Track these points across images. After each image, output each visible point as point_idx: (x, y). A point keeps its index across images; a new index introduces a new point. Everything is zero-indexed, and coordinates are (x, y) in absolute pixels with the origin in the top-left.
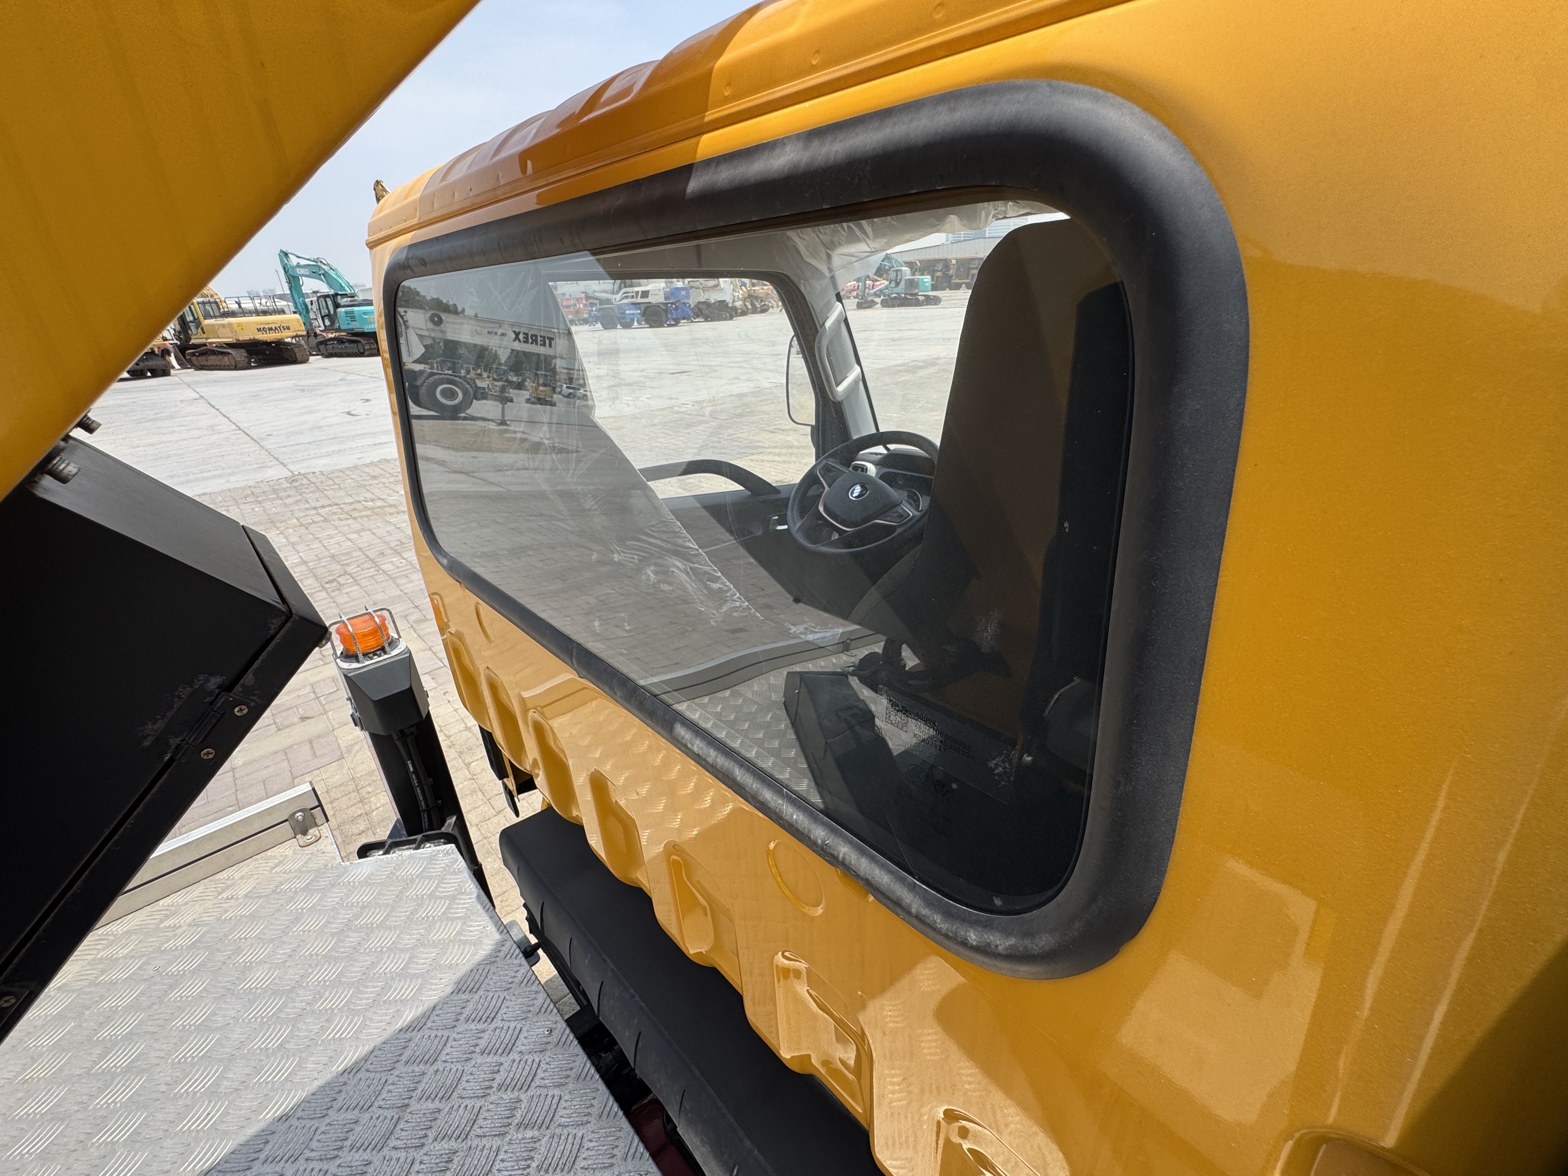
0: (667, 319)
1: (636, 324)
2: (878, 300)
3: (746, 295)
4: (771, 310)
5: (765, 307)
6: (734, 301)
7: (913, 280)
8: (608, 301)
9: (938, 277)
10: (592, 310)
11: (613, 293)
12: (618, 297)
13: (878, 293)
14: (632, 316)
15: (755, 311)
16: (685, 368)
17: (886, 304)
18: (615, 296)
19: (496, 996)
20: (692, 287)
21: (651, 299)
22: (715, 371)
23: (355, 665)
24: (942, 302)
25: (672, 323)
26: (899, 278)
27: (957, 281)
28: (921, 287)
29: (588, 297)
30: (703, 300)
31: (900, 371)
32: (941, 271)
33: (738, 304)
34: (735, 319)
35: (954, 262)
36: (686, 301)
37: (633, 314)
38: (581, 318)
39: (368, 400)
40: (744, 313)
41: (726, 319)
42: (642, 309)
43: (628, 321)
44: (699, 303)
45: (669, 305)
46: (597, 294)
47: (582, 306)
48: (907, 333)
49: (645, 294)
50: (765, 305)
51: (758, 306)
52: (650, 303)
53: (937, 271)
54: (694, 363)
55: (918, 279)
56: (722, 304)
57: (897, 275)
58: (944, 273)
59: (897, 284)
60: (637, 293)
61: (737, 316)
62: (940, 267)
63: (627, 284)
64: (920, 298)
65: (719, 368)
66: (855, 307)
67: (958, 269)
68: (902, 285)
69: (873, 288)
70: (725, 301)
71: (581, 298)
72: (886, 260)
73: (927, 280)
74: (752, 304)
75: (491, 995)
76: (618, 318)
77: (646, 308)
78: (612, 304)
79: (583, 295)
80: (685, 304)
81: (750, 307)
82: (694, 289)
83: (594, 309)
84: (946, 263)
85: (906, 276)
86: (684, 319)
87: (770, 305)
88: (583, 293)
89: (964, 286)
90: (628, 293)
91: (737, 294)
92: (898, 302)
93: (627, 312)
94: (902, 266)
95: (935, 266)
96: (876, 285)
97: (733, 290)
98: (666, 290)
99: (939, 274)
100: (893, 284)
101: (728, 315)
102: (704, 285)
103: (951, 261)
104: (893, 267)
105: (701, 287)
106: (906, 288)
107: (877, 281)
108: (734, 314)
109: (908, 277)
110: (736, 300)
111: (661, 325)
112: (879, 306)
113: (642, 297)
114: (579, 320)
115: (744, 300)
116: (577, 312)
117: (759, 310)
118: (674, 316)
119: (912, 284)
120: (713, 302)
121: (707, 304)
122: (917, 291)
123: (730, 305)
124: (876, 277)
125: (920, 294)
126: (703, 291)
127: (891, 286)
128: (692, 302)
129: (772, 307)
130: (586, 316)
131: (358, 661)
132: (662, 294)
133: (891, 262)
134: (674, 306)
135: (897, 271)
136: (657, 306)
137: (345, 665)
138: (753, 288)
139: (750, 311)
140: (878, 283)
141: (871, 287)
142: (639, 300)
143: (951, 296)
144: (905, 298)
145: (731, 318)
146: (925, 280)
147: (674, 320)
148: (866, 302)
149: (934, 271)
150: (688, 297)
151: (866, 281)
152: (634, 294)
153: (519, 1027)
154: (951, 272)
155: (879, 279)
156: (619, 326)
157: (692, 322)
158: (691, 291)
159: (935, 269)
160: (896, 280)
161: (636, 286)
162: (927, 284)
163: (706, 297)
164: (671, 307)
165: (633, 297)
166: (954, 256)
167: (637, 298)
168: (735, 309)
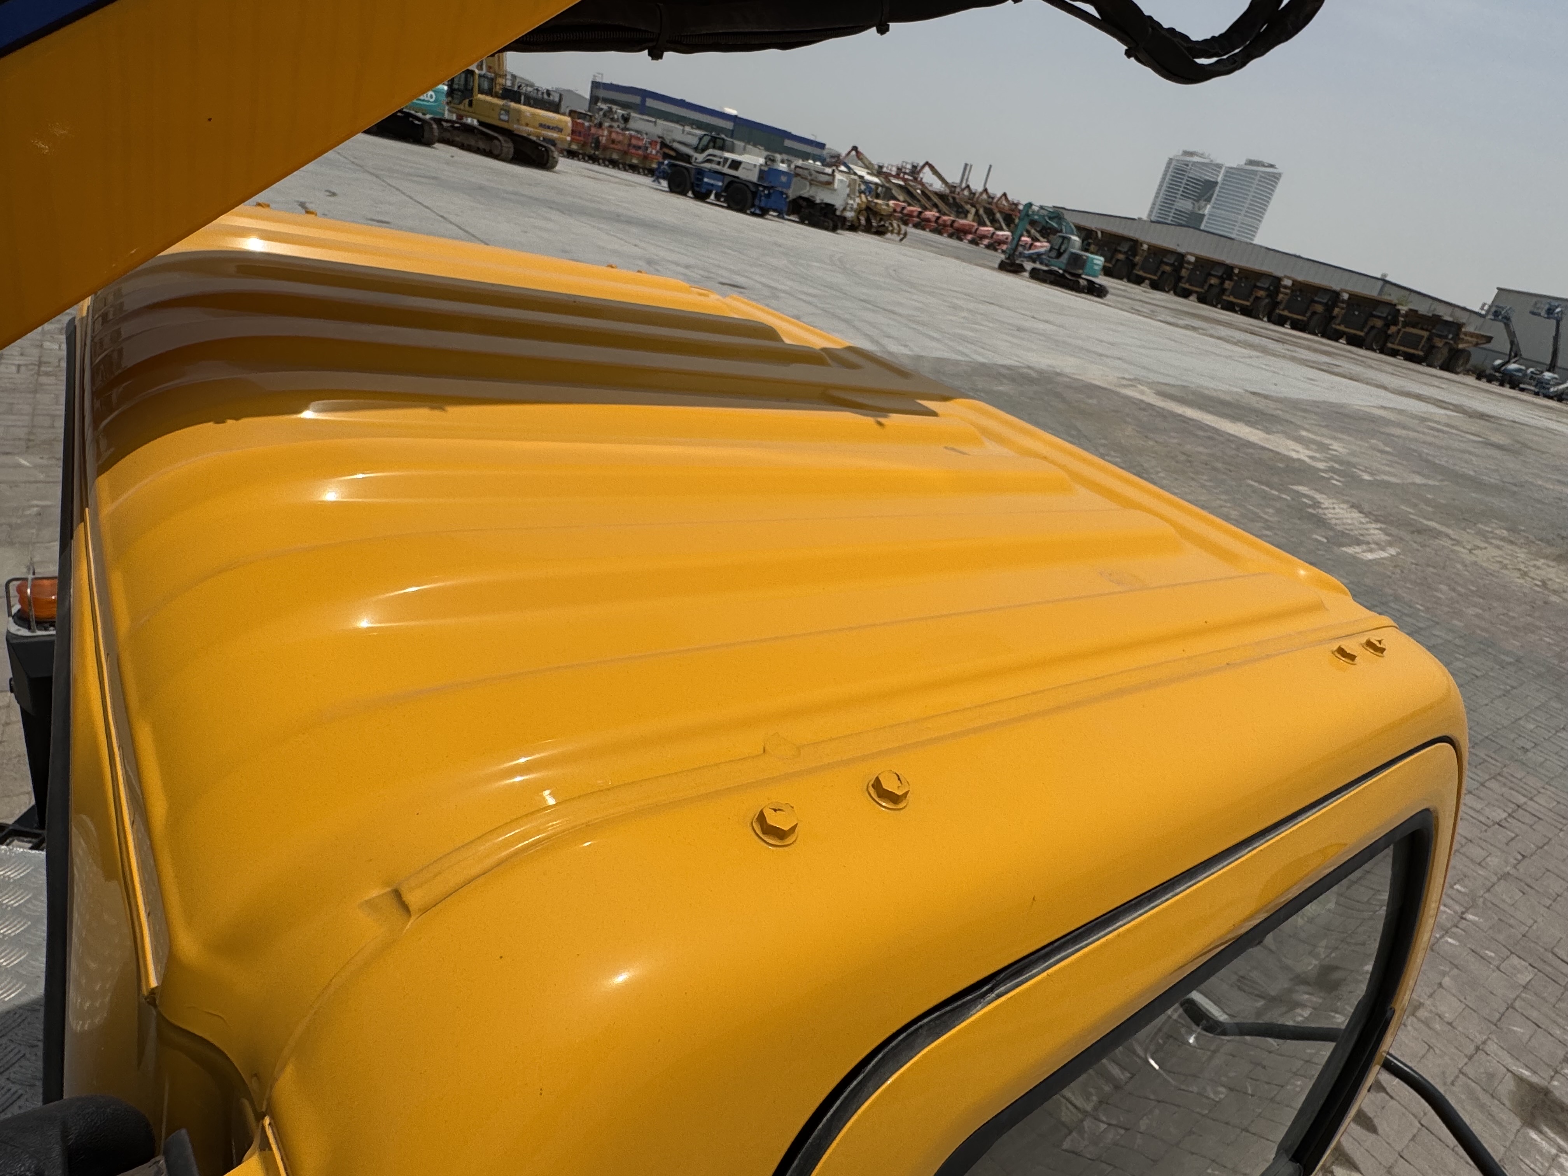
0: (753, 206)
1: (712, 197)
2: (1029, 266)
3: (864, 206)
4: (889, 235)
5: (881, 229)
6: (844, 209)
7: (1081, 256)
8: (687, 158)
9: (1118, 260)
10: (663, 163)
11: (696, 149)
12: (700, 157)
13: (1034, 256)
14: (710, 188)
15: (868, 229)
16: (740, 280)
17: (1035, 275)
18: (696, 155)
19: (16, 1050)
20: (797, 175)
21: (740, 173)
22: (777, 298)
23: (24, 632)
24: (1109, 296)
25: (758, 212)
26: (1063, 247)
27: (1141, 273)
28: (1087, 269)
29: (664, 145)
30: (806, 195)
31: (1004, 376)
32: (1126, 253)
33: (849, 215)
34: (839, 231)
35: (1145, 247)
36: (784, 190)
37: (712, 185)
38: (647, 167)
39: (333, 194)
40: (853, 228)
41: (826, 228)
42: (726, 182)
43: (704, 191)
44: (800, 197)
45: (761, 189)
46: (676, 145)
47: (654, 152)
48: (1042, 326)
49: (736, 165)
50: (884, 226)
51: (874, 224)
52: (738, 178)
53: (1120, 252)
54: (757, 278)
55: (1088, 257)
56: (829, 209)
57: (1062, 243)
58: (1127, 258)
59: (1060, 254)
60: (726, 159)
61: (843, 228)
62: (1125, 247)
63: (717, 145)
64: (1081, 281)
65: (783, 295)
66: (996, 266)
67: (1146, 259)
68: (1065, 258)
69: (1030, 248)
70: (833, 206)
71: (656, 142)
72: (1056, 220)
73: (1099, 262)
74: (868, 220)
75: (13, 1046)
76: (692, 184)
77: (730, 183)
78: (690, 163)
79: (659, 140)
80: (782, 193)
81: (863, 222)
82: (799, 178)
83: (666, 162)
84: (1135, 244)
85: (1074, 248)
86: (775, 210)
87: (890, 228)
88: (659, 137)
89: (1147, 282)
90: (715, 156)
91: (851, 202)
92: (1052, 277)
93: (706, 180)
94: (1073, 234)
95: (1119, 245)
96: (1036, 246)
97: (848, 195)
98: (763, 168)
99: (1121, 257)
100: (1054, 254)
101: (831, 224)
102: (813, 177)
103: (1141, 245)
104: (1061, 231)
105: (809, 178)
106: (1068, 263)
107: (1038, 240)
108: (840, 225)
109: (1074, 251)
110: (848, 208)
111: (742, 210)
112: (1027, 274)
113: (730, 167)
114: (644, 169)
115: (859, 212)
116: (646, 157)
117: (874, 230)
118: (763, 204)
119: (1077, 261)
120: (818, 201)
121: (810, 202)
122: (1080, 272)
123: (838, 213)
124: (1038, 235)
125: (1083, 276)
126: (811, 184)
127: (1051, 254)
128: (792, 194)
129: (892, 232)
130: (655, 166)
131: (29, 628)
132: (757, 171)
133: (1060, 224)
134: (766, 192)
135: (1064, 238)
136: (745, 184)
137: (14, 629)
138: (876, 201)
139: (862, 228)
140: (1038, 244)
141: (1028, 246)
142: (726, 170)
143: (1125, 291)
144: (1062, 276)
145: (834, 229)
146: (1095, 262)
147: (761, 209)
148: (1013, 264)
149: (1116, 251)
150: (788, 185)
151: (1022, 235)
152: (722, 160)
153: (20, 1092)
154: (1137, 259)
155: (1041, 239)
156: (690, 194)
157: (783, 218)
158: (794, 180)
159: (1119, 248)
160: (1059, 250)
161: (728, 151)
162: (1096, 268)
163: (812, 193)
164: (763, 191)
165: (719, 163)
166: (1148, 240)
167: (724, 166)
168: (844, 219)
